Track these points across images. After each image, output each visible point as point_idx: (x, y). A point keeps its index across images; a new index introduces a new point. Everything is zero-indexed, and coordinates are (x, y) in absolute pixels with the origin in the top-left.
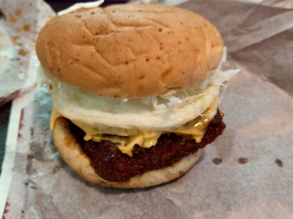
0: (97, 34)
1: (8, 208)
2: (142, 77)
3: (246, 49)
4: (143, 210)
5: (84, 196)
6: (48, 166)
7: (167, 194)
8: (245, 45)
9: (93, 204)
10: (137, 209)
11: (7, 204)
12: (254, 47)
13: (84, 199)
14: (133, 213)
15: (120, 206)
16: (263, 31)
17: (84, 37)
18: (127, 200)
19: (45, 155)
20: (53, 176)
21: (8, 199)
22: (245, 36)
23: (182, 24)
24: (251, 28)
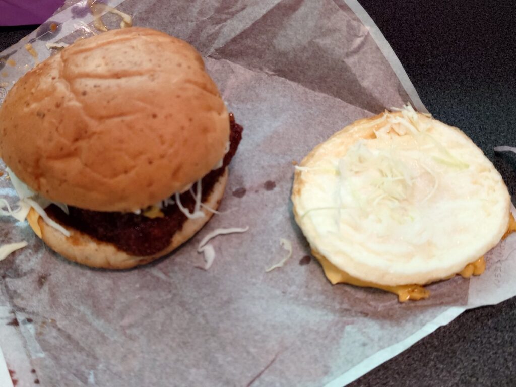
0: (76, 140)
1: (15, 377)
2: (150, 185)
3: (234, 40)
4: (170, 292)
5: (93, 303)
6: (30, 280)
7: (192, 262)
8: (233, 35)
9: (109, 308)
10: (163, 294)
11: (11, 373)
12: (244, 35)
13: (95, 307)
14: (160, 300)
15: (141, 299)
16: (249, 9)
17: (62, 149)
18: (148, 287)
19: (20, 268)
20: (42, 290)
21: (8, 365)
22: (229, 21)
23: (178, 97)
24: (233, 9)
